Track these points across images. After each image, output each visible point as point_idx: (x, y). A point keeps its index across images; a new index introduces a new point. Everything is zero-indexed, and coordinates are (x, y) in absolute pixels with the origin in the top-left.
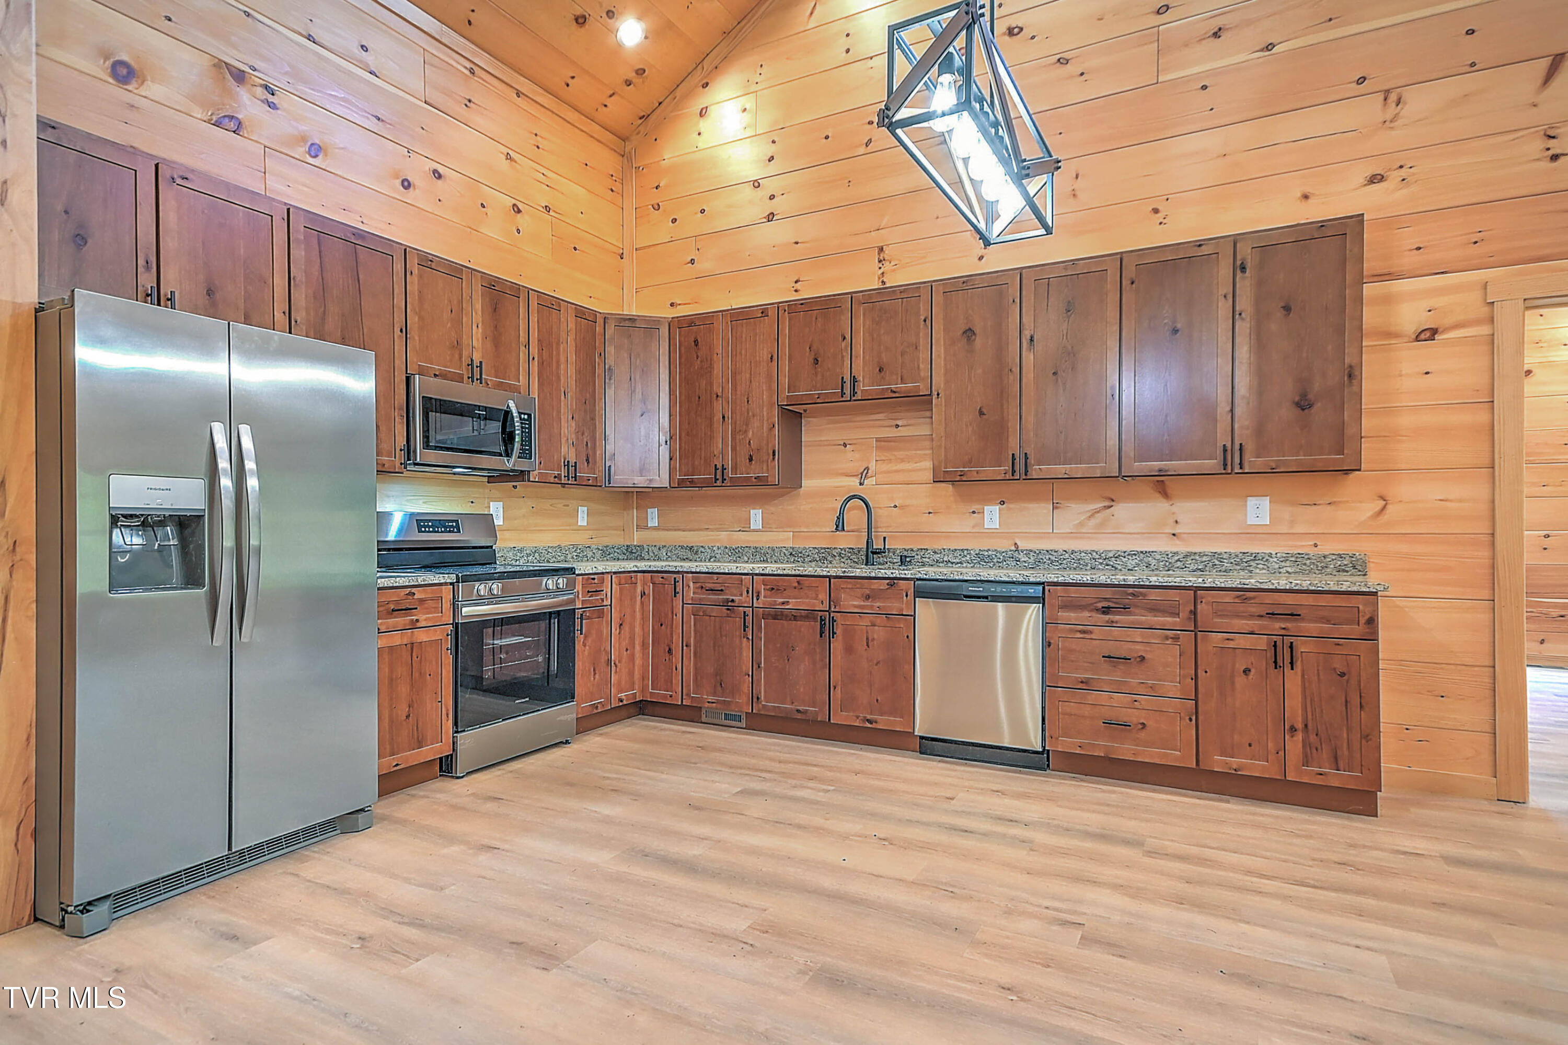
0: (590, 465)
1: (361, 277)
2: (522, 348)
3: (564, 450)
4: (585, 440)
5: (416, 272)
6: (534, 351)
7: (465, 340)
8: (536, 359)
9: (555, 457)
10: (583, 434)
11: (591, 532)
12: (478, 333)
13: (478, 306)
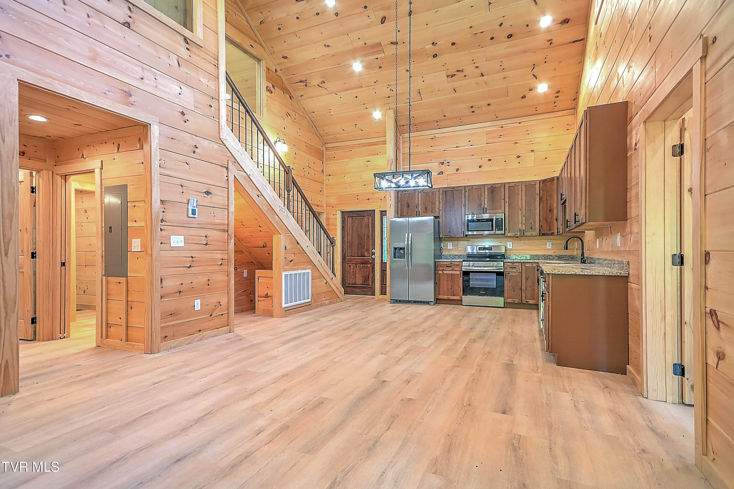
0: (533, 229)
1: (455, 196)
2: (502, 200)
3: (520, 226)
4: (530, 222)
5: (467, 191)
6: (507, 200)
7: (483, 203)
8: (508, 202)
9: (516, 228)
10: (529, 220)
11: (554, 251)
12: (486, 200)
13: (486, 193)
